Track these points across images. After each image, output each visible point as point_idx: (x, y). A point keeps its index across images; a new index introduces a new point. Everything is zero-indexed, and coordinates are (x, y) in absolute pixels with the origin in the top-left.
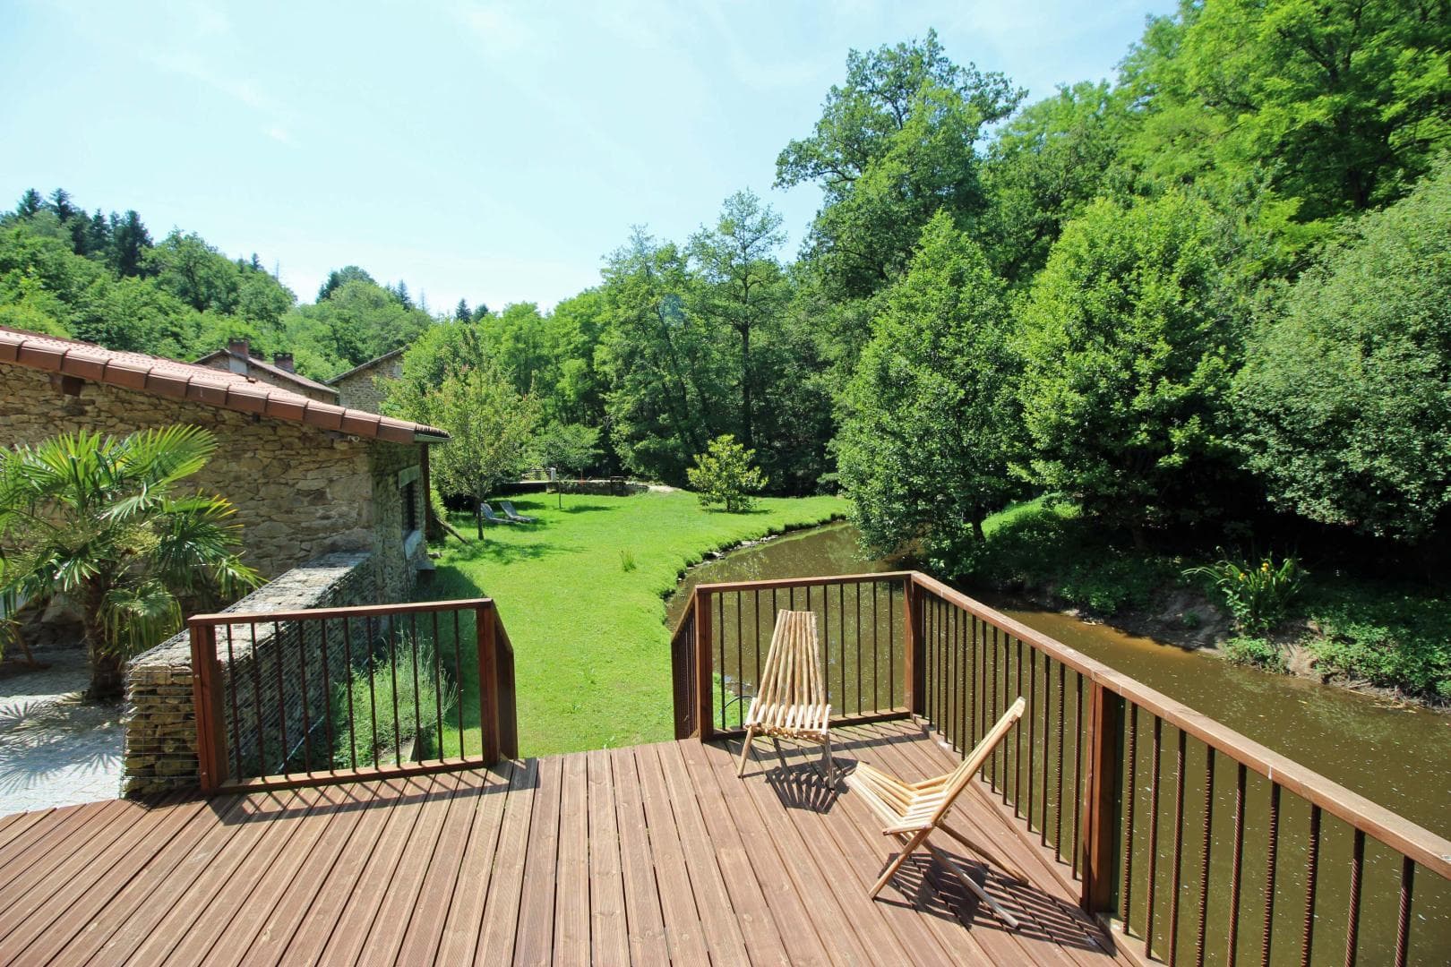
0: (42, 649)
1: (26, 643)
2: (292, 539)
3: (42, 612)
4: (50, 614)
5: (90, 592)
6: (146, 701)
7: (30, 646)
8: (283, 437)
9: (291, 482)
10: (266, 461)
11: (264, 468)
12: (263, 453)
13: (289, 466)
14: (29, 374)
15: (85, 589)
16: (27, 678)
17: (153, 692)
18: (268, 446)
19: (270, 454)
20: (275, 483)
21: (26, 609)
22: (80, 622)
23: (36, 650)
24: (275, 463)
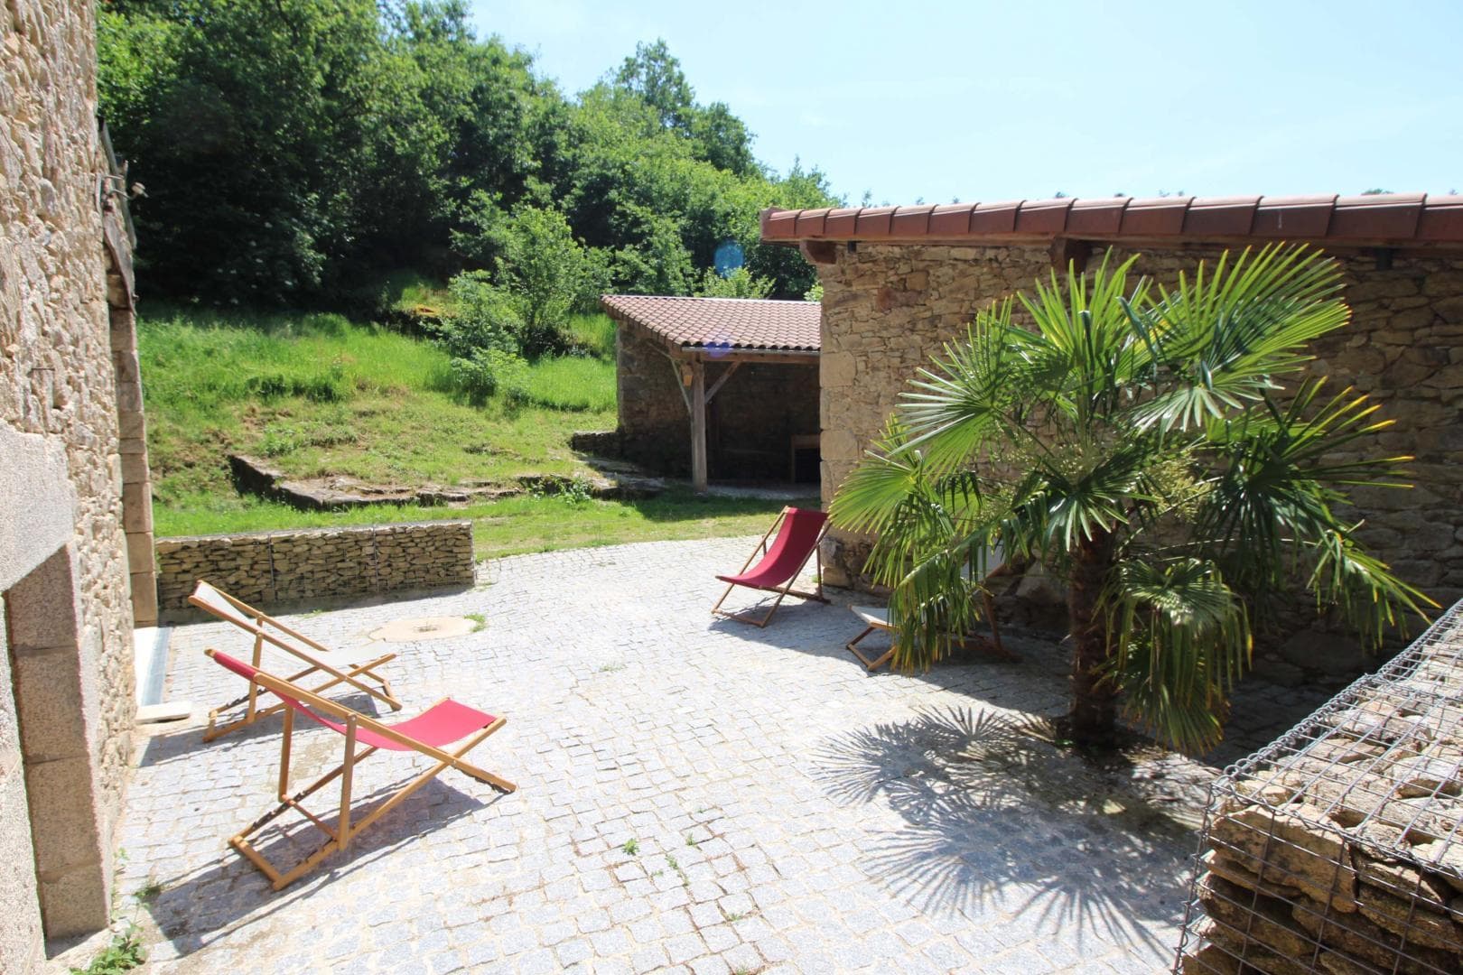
0: (1015, 632)
1: (996, 618)
2: (1434, 518)
3: (1018, 583)
4: (1028, 585)
5: (1084, 562)
6: (1255, 926)
7: (1001, 624)
8: (1439, 297)
9: (1447, 395)
10: (1392, 353)
11: (1388, 366)
12: (1389, 337)
13: (1447, 360)
14: (1027, 256)
15: (1077, 555)
16: (992, 671)
17: (1280, 910)
18: (1400, 321)
19: (1403, 338)
20: (1409, 397)
21: (999, 573)
22: (1063, 607)
23: (1008, 632)
24: (1414, 355)
